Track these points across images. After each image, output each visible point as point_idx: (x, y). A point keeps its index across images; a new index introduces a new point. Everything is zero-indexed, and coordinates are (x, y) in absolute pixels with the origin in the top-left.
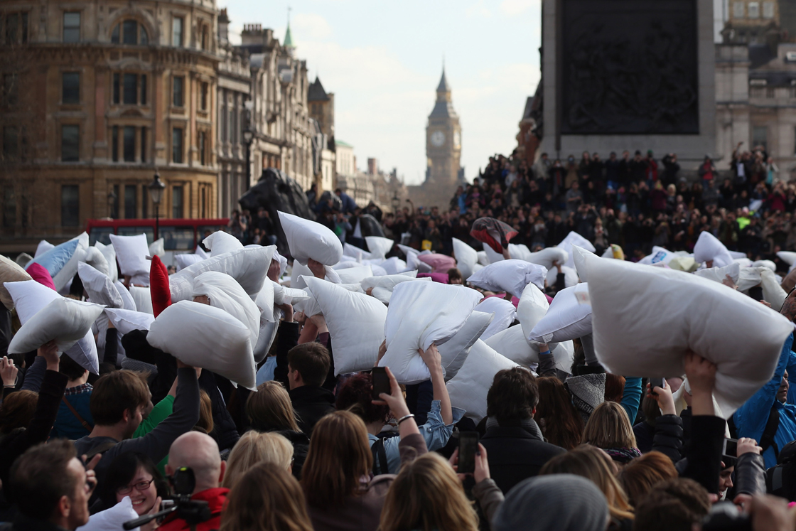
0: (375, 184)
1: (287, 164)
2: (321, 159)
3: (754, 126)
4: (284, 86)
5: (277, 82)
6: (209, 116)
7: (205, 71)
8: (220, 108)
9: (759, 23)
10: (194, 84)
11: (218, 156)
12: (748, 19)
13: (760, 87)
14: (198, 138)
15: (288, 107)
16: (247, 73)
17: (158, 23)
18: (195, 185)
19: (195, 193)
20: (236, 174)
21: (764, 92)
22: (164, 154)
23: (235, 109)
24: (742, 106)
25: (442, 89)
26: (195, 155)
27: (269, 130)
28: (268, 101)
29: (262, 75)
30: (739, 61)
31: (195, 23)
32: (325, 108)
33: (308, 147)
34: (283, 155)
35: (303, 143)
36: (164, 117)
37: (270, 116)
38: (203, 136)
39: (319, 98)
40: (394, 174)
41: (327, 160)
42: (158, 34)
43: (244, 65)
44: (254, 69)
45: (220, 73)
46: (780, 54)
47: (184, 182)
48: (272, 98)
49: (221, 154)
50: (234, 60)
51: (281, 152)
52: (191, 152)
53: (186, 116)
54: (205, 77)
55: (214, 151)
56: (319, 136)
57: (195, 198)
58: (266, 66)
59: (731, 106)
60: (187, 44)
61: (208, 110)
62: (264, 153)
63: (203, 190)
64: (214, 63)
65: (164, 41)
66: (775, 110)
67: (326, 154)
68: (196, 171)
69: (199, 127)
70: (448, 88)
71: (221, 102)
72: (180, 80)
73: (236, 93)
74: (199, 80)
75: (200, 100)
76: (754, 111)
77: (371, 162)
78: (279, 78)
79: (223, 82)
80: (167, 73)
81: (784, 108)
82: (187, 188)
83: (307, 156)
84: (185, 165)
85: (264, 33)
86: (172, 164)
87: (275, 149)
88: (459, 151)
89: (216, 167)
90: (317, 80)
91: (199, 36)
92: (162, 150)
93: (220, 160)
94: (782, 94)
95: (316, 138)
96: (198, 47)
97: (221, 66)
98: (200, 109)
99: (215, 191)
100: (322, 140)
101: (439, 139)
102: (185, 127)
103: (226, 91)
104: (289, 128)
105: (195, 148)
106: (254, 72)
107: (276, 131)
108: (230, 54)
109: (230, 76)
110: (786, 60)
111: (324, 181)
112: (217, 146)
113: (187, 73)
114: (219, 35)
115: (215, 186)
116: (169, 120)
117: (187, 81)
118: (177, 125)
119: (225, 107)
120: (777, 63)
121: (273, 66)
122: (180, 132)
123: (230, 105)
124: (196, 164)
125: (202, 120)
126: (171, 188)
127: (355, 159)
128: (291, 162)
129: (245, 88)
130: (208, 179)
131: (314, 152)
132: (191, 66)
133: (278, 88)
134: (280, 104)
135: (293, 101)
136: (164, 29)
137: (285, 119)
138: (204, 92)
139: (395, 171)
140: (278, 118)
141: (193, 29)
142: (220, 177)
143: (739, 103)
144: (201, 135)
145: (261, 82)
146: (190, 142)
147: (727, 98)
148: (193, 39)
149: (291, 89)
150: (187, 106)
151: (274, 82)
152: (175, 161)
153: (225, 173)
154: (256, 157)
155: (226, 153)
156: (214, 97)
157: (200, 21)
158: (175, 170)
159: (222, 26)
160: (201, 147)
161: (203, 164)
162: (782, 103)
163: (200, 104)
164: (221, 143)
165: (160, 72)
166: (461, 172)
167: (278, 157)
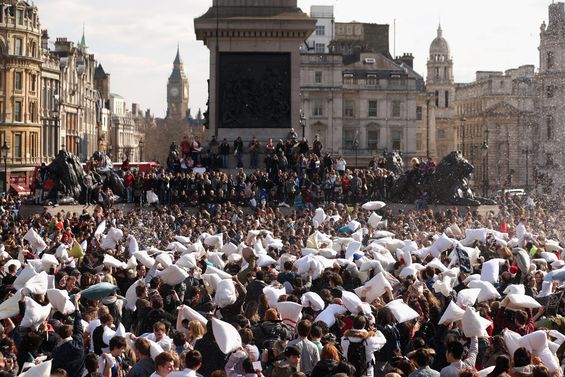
0: (136, 120)
1: (81, 119)
2: (101, 113)
3: (345, 101)
4: (79, 75)
5: (76, 72)
6: (36, 94)
7: (34, 68)
8: (42, 88)
9: (352, 38)
10: (28, 76)
11: (41, 116)
12: (346, 36)
13: (349, 78)
14: (30, 106)
15: (82, 87)
16: (57, 68)
17: (7, 42)
18: (28, 134)
19: (28, 138)
20: (51, 126)
21: (352, 80)
22: (11, 116)
23: (51, 89)
24: (339, 90)
25: (177, 62)
26: (28, 117)
27: (71, 100)
28: (70, 84)
29: (67, 69)
30: (337, 64)
31: (28, 41)
32: (104, 82)
33: (93, 108)
34: (79, 114)
35: (90, 105)
36: (11, 94)
37: (71, 92)
38: (33, 106)
39: (101, 77)
40: (148, 112)
41: (105, 114)
42: (7, 48)
43: (56, 64)
44: (62, 66)
45: (42, 69)
46: (361, 59)
47: (21, 132)
48: (72, 82)
49: (43, 115)
50: (51, 61)
51: (78, 112)
52: (25, 115)
53: (23, 95)
54: (34, 72)
55: (39, 114)
56: (101, 100)
57: (28, 141)
58: (69, 64)
59: (332, 89)
60: (24, 54)
61: (36, 91)
62: (68, 113)
63: (33, 136)
64: (39, 63)
65: (11, 52)
66: (358, 91)
67: (105, 111)
68: (29, 126)
69: (30, 100)
70: (181, 62)
71: (43, 86)
72: (20, 74)
73: (52, 80)
74: (30, 74)
75: (31, 85)
76: (345, 92)
77: (134, 106)
78: (76, 70)
79: (44, 74)
80: (12, 70)
81: (363, 90)
82: (23, 135)
83: (93, 113)
84: (23, 122)
85: (68, 44)
86: (15, 122)
87: (74, 111)
88: (187, 99)
89: (40, 123)
90: (100, 65)
91: (31, 49)
92: (10, 114)
93: (42, 119)
94: (362, 82)
95: (98, 101)
96: (30, 55)
97: (43, 65)
98: (31, 90)
99: (39, 136)
100: (102, 102)
101: (175, 91)
102: (23, 101)
103: (46, 79)
104: (82, 98)
105: (28, 113)
106: (62, 68)
107: (75, 100)
108: (48, 58)
109: (48, 71)
110: (364, 62)
111: (103, 126)
112: (41, 111)
113: (23, 70)
114: (42, 47)
115: (39, 134)
116: (13, 97)
117: (24, 74)
118: (18, 100)
119: (45, 89)
120: (359, 65)
121: (73, 63)
122: (20, 103)
123: (48, 87)
124: (29, 122)
125: (32, 96)
126: (14, 135)
127: (124, 104)
128: (83, 117)
129: (57, 77)
130: (35, 129)
131: (97, 110)
132: (26, 66)
133: (76, 75)
134: (77, 85)
135: (85, 82)
136: (11, 46)
137: (80, 93)
138: (34, 81)
139: (149, 111)
140: (76, 93)
141: (27, 44)
142: (42, 128)
143: (337, 88)
144: (32, 105)
145: (66, 73)
146: (25, 110)
147: (330, 85)
148: (27, 51)
149: (84, 76)
150: (23, 89)
151: (74, 72)
152: (16, 120)
153: (45, 126)
154: (63, 116)
155: (45, 115)
156: (39, 83)
157: (31, 40)
158: (16, 126)
159: (44, 41)
160: (31, 112)
161: (32, 122)
162: (361, 88)
163: (31, 87)
164: (43, 109)
165: (9, 70)
166: (188, 112)
167: (76, 115)
